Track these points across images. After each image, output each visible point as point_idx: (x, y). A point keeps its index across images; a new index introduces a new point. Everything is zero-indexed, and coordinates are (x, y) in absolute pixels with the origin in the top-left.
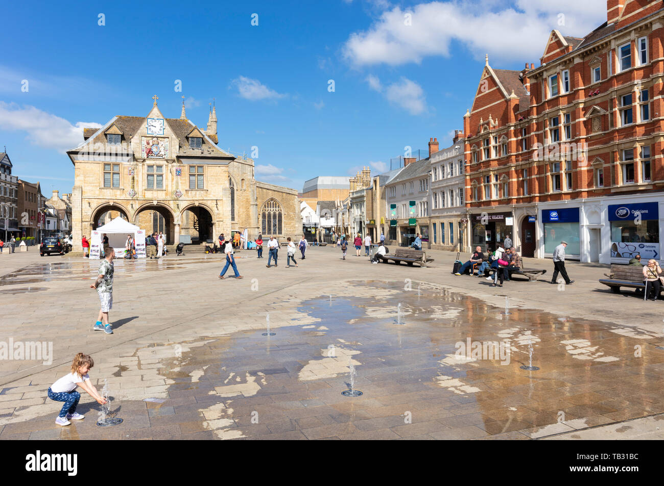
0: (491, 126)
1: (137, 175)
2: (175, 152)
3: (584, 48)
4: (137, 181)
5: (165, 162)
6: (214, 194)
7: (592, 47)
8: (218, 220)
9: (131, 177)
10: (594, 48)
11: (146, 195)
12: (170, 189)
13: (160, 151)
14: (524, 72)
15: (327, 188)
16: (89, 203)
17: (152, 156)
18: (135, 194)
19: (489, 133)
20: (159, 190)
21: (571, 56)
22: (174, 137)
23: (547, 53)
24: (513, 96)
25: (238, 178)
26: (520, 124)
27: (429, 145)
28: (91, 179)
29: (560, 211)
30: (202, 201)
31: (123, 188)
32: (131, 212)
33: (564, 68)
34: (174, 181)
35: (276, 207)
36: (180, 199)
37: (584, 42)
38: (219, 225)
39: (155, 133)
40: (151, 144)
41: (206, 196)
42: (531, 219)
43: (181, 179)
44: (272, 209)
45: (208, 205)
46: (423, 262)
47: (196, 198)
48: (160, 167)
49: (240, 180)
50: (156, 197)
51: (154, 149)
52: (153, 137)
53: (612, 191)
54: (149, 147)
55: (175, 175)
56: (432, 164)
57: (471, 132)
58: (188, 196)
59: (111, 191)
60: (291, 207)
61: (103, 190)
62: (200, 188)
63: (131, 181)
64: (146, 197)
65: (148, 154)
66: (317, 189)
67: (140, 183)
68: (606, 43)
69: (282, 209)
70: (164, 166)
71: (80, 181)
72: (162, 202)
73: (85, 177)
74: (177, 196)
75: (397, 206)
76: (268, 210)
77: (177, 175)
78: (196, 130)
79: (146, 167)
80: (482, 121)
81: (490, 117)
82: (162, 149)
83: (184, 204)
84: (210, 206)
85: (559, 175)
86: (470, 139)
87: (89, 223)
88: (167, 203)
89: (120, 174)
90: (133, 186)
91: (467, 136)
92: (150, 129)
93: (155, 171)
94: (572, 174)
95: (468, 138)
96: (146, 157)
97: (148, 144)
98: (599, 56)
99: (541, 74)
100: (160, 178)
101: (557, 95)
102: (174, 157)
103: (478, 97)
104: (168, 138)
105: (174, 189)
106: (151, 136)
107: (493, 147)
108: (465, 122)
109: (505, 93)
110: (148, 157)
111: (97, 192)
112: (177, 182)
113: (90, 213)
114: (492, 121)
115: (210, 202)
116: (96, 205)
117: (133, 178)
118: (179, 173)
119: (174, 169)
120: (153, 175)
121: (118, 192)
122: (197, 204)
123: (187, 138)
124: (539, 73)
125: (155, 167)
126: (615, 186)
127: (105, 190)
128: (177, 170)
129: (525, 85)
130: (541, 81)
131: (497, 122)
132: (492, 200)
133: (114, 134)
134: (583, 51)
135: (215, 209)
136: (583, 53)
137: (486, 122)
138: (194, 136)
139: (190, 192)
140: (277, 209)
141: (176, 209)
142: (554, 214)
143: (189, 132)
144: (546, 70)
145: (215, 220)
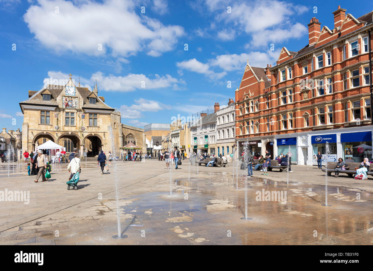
0: (250, 96)
1: (60, 117)
2: (81, 106)
3: (299, 56)
4: (60, 121)
5: (76, 111)
6: (103, 129)
7: (303, 56)
8: (105, 143)
9: (56, 118)
10: (304, 57)
11: (65, 129)
12: (78, 126)
13: (73, 105)
14: (266, 69)
15: (156, 130)
16: (32, 132)
17: (68, 107)
18: (59, 128)
19: (249, 100)
20: (72, 126)
21: (293, 61)
22: (81, 97)
23: (280, 59)
24: (262, 80)
25: (112, 122)
26: (266, 95)
27: (215, 106)
28: (33, 119)
29: (287, 139)
30: (96, 133)
31: (52, 124)
32: (56, 138)
33: (289, 66)
34: (81, 122)
35: (132, 138)
36: (84, 131)
37: (298, 54)
38: (105, 146)
39: (70, 94)
40: (68, 101)
41: (99, 130)
42: (271, 144)
43: (84, 120)
44: (130, 139)
45: (99, 135)
46: (222, 164)
47: (93, 131)
48: (73, 113)
49: (113, 123)
50: (70, 130)
51: (70, 104)
52: (69, 97)
53: (313, 129)
54: (66, 102)
55: (81, 118)
56: (218, 116)
57: (239, 99)
58: (88, 130)
59: (45, 126)
60: (140, 139)
61: (40, 125)
62: (95, 125)
63: (56, 120)
64: (65, 130)
65: (66, 106)
66: (151, 130)
67: (61, 122)
68: (310, 54)
69: (136, 139)
70: (75, 113)
71: (27, 120)
72: (74, 133)
73: (30, 117)
74: (83, 130)
75: (197, 138)
76: (128, 140)
77: (82, 118)
78: (93, 94)
79: (65, 113)
80: (245, 93)
81: (250, 91)
82: (74, 103)
83: (86, 135)
84: (101, 135)
85: (286, 121)
86: (239, 102)
87: (32, 144)
88: (76, 133)
89: (50, 117)
90: (58, 123)
91: (237, 101)
92: (67, 92)
93: (70, 115)
94: (293, 120)
95: (238, 102)
96: (65, 108)
97: (66, 100)
98: (307, 61)
99: (277, 70)
100: (73, 120)
101: (285, 80)
102: (81, 108)
103: (243, 81)
104: (77, 97)
105: (81, 126)
106: (68, 96)
107: (251, 107)
108: (236, 94)
109: (258, 79)
110: (66, 108)
111: (37, 126)
112: (82, 122)
113: (32, 138)
114: (251, 94)
115: (100, 133)
116: (36, 133)
117: (58, 119)
118: (83, 117)
119: (81, 115)
120: (69, 118)
121: (49, 127)
122: (93, 134)
123: (88, 98)
124: (276, 69)
125: (70, 113)
126: (315, 126)
127: (41, 126)
128: (82, 115)
129: (267, 75)
130: (277, 73)
131: (253, 94)
132: (250, 134)
133: (47, 94)
134: (299, 58)
135: (103, 137)
136: (298, 59)
137: (247, 94)
138: (92, 97)
139: (89, 128)
140: (133, 139)
141: (82, 137)
142: (284, 141)
143: (89, 95)
144: (279, 67)
145: (103, 143)
